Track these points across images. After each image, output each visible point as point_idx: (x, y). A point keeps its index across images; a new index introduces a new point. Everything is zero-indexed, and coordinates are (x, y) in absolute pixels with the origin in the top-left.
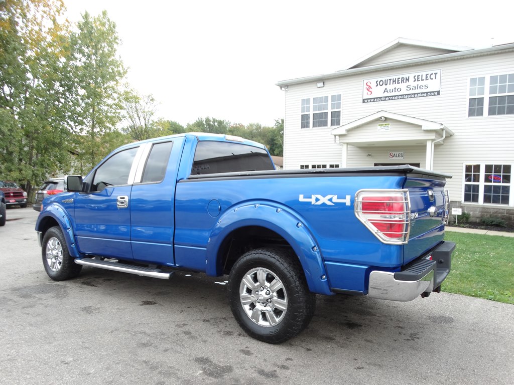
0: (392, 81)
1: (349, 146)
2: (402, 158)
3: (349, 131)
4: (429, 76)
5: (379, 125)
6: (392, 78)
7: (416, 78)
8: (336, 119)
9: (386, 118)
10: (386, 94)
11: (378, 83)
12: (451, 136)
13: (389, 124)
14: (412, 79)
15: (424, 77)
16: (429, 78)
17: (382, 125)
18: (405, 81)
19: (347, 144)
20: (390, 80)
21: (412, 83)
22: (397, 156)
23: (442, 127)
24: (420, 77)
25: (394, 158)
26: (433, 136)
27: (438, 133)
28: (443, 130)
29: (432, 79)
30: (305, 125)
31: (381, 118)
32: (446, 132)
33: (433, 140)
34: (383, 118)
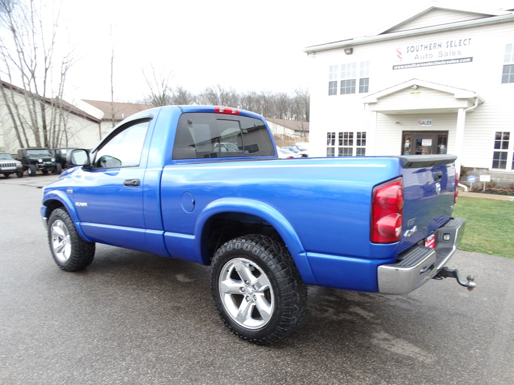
0: (423, 47)
1: (378, 114)
2: (431, 125)
3: (379, 99)
4: (462, 42)
5: (411, 93)
6: (423, 44)
7: (449, 44)
8: (364, 85)
9: (418, 87)
10: (417, 61)
11: (409, 49)
12: (482, 103)
13: (420, 92)
14: (444, 45)
15: (457, 44)
16: (462, 44)
17: (413, 93)
18: (437, 47)
19: (377, 112)
20: (422, 46)
21: (444, 49)
22: (426, 123)
23: (475, 95)
24: (453, 43)
25: (423, 125)
26: (465, 104)
27: (471, 101)
28: (476, 98)
29: (465, 45)
30: (332, 92)
31: (413, 86)
32: (479, 100)
33: (465, 108)
34: (415, 86)
